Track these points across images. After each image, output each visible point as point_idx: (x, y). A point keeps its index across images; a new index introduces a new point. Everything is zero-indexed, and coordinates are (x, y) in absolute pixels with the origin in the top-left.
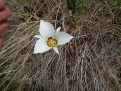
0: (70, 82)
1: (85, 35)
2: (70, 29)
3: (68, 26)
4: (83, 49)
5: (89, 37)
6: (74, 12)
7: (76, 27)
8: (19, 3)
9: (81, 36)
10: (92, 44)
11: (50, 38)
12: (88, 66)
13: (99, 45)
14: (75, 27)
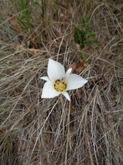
0: (75, 138)
1: (96, 76)
2: (77, 67)
3: (74, 63)
4: (93, 95)
5: (101, 79)
6: (82, 47)
7: (85, 65)
8: (14, 31)
9: (91, 77)
10: (105, 89)
11: (59, 80)
12: (99, 117)
13: (114, 90)
14: (83, 65)
